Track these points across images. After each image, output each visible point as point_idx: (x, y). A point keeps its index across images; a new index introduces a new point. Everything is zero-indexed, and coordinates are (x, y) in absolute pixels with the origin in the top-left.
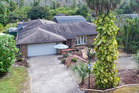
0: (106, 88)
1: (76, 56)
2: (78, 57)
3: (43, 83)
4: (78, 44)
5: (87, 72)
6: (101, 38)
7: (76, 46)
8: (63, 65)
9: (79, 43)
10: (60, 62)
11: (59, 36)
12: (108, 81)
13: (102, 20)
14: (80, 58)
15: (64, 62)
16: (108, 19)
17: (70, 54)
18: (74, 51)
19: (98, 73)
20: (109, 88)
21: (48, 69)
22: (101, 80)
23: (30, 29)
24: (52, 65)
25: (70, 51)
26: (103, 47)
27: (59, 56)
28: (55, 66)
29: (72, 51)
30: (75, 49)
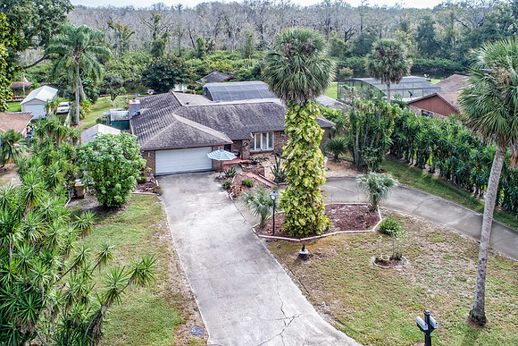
0: (304, 236)
1: (251, 175)
2: (255, 176)
3: (192, 225)
4: (256, 150)
5: (270, 205)
6: (293, 147)
7: (251, 154)
8: (225, 193)
9: (258, 146)
10: (220, 186)
11: (218, 132)
12: (308, 222)
13: (295, 115)
14: (258, 179)
15: (227, 187)
16: (306, 114)
17: (239, 171)
18: (247, 164)
19: (290, 208)
20: (310, 234)
21: (197, 200)
22: (294, 219)
23: (156, 116)
24: (204, 192)
25: (240, 165)
26: (298, 162)
27: (217, 175)
28: (210, 194)
29: (244, 163)
30: (249, 159)
